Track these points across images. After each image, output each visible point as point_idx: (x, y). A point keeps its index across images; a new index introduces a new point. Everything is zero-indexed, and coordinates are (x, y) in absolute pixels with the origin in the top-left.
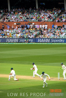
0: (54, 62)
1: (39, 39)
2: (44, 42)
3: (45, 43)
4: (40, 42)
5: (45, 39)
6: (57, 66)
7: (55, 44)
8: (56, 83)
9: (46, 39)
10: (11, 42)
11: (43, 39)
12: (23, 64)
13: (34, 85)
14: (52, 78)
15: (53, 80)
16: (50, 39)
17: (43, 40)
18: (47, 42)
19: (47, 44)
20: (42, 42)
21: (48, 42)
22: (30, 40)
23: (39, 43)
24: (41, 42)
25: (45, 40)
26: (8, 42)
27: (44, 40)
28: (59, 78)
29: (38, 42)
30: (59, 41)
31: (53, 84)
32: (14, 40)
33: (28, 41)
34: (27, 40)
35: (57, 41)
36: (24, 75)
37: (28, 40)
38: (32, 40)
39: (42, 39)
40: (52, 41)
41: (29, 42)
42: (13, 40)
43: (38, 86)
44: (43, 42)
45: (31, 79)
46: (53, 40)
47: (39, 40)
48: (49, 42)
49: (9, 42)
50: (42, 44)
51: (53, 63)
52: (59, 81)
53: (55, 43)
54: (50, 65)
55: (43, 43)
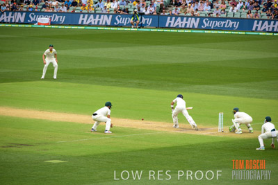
0: (208, 84)
1: (169, 18)
2: (183, 26)
3: (185, 28)
4: (171, 26)
5: (185, 19)
6: (215, 94)
7: (212, 32)
8: (213, 143)
9: (188, 17)
10: (93, 23)
11: (179, 19)
12: (125, 85)
13: (151, 145)
14: (203, 127)
15: (204, 133)
16: (198, 19)
17: (179, 22)
18: (191, 27)
19: (190, 31)
20: (177, 28)
21: (193, 28)
22: (144, 20)
23: (169, 28)
24: (175, 26)
25: (187, 20)
26: (84, 23)
27: (182, 20)
28: (220, 127)
29: (167, 25)
30: (225, 24)
31: (204, 144)
32: (99, 18)
33: (138, 22)
34: (137, 20)
35: (218, 24)
36: (125, 118)
37: (139, 18)
38: (149, 21)
39: (177, 17)
40: (206, 25)
41: (141, 26)
42: (97, 19)
43: (164, 148)
44: (180, 26)
45: (143, 128)
46: (207, 21)
47: (168, 21)
48: (196, 26)
49: (88, 23)
50: (176, 31)
51: (206, 86)
52: (222, 136)
53: (214, 30)
54: (198, 92)
55: (181, 28)
